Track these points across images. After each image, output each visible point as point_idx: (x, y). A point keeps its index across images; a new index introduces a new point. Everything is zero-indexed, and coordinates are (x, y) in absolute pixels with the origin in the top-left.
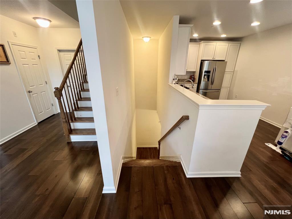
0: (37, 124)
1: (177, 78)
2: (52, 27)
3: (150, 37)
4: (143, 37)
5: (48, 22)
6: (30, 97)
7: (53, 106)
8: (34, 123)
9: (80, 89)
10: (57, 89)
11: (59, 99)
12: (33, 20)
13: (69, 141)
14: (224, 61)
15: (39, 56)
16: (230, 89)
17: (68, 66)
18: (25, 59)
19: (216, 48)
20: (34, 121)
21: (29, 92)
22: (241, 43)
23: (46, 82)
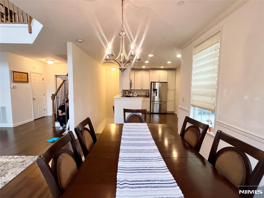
0: (33, 120)
1: (136, 94)
2: (55, 63)
3: (116, 68)
4: (111, 68)
5: (53, 61)
6: (33, 102)
7: (45, 110)
8: (32, 119)
9: (63, 103)
10: (53, 95)
11: (53, 100)
12: (46, 61)
13: (54, 126)
14: (167, 82)
15: (43, 79)
16: (175, 102)
17: (60, 85)
18: (35, 80)
19: (160, 75)
20: (32, 118)
21: (34, 99)
22: (176, 72)
23: (44, 94)
